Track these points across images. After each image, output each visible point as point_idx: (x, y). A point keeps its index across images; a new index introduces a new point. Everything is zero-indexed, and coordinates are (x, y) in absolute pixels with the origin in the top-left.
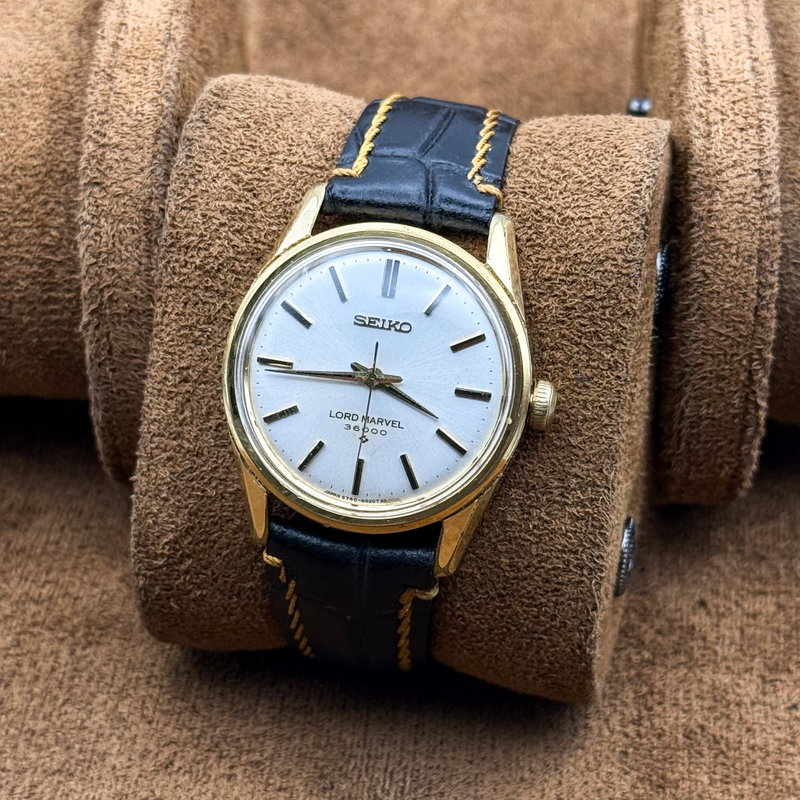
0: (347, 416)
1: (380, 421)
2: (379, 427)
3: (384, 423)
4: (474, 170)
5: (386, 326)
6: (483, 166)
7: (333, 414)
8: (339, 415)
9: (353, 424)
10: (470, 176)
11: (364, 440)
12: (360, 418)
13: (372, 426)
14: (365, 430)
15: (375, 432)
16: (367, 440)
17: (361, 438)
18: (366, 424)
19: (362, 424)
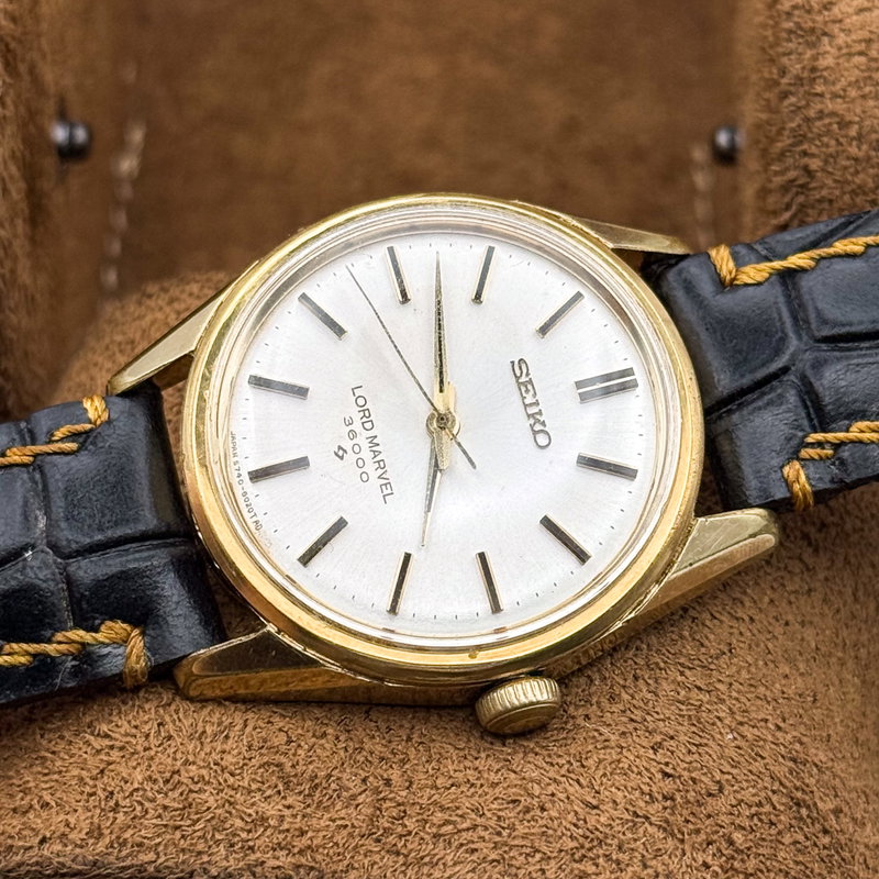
0: (365, 412)
1: (381, 465)
2: (370, 467)
3: (380, 471)
9: (357, 426)
11: (341, 453)
12: (371, 433)
13: (367, 454)
14: (357, 449)
15: (360, 463)
16: (342, 458)
17: (340, 448)
18: (365, 445)
19: (362, 440)
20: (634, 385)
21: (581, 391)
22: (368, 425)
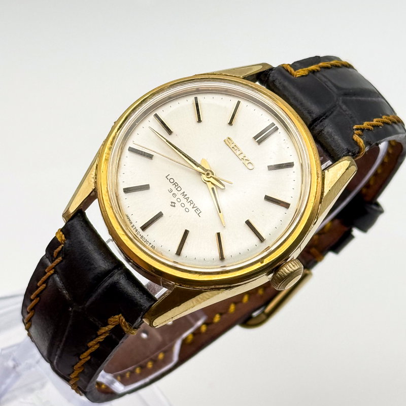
0: (175, 184)
1: (191, 202)
2: (188, 205)
3: (192, 205)
4: (361, 126)
5: (241, 157)
6: (369, 130)
7: (169, 177)
8: (172, 181)
9: (175, 191)
10: (355, 127)
11: (173, 204)
12: (182, 192)
13: (184, 201)
14: (179, 200)
15: (183, 205)
16: (174, 206)
17: (172, 202)
18: (181, 197)
19: (179, 195)
20: (277, 129)
21: (257, 140)
22: (179, 189)
